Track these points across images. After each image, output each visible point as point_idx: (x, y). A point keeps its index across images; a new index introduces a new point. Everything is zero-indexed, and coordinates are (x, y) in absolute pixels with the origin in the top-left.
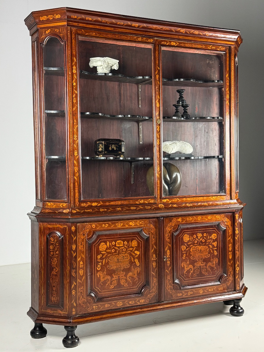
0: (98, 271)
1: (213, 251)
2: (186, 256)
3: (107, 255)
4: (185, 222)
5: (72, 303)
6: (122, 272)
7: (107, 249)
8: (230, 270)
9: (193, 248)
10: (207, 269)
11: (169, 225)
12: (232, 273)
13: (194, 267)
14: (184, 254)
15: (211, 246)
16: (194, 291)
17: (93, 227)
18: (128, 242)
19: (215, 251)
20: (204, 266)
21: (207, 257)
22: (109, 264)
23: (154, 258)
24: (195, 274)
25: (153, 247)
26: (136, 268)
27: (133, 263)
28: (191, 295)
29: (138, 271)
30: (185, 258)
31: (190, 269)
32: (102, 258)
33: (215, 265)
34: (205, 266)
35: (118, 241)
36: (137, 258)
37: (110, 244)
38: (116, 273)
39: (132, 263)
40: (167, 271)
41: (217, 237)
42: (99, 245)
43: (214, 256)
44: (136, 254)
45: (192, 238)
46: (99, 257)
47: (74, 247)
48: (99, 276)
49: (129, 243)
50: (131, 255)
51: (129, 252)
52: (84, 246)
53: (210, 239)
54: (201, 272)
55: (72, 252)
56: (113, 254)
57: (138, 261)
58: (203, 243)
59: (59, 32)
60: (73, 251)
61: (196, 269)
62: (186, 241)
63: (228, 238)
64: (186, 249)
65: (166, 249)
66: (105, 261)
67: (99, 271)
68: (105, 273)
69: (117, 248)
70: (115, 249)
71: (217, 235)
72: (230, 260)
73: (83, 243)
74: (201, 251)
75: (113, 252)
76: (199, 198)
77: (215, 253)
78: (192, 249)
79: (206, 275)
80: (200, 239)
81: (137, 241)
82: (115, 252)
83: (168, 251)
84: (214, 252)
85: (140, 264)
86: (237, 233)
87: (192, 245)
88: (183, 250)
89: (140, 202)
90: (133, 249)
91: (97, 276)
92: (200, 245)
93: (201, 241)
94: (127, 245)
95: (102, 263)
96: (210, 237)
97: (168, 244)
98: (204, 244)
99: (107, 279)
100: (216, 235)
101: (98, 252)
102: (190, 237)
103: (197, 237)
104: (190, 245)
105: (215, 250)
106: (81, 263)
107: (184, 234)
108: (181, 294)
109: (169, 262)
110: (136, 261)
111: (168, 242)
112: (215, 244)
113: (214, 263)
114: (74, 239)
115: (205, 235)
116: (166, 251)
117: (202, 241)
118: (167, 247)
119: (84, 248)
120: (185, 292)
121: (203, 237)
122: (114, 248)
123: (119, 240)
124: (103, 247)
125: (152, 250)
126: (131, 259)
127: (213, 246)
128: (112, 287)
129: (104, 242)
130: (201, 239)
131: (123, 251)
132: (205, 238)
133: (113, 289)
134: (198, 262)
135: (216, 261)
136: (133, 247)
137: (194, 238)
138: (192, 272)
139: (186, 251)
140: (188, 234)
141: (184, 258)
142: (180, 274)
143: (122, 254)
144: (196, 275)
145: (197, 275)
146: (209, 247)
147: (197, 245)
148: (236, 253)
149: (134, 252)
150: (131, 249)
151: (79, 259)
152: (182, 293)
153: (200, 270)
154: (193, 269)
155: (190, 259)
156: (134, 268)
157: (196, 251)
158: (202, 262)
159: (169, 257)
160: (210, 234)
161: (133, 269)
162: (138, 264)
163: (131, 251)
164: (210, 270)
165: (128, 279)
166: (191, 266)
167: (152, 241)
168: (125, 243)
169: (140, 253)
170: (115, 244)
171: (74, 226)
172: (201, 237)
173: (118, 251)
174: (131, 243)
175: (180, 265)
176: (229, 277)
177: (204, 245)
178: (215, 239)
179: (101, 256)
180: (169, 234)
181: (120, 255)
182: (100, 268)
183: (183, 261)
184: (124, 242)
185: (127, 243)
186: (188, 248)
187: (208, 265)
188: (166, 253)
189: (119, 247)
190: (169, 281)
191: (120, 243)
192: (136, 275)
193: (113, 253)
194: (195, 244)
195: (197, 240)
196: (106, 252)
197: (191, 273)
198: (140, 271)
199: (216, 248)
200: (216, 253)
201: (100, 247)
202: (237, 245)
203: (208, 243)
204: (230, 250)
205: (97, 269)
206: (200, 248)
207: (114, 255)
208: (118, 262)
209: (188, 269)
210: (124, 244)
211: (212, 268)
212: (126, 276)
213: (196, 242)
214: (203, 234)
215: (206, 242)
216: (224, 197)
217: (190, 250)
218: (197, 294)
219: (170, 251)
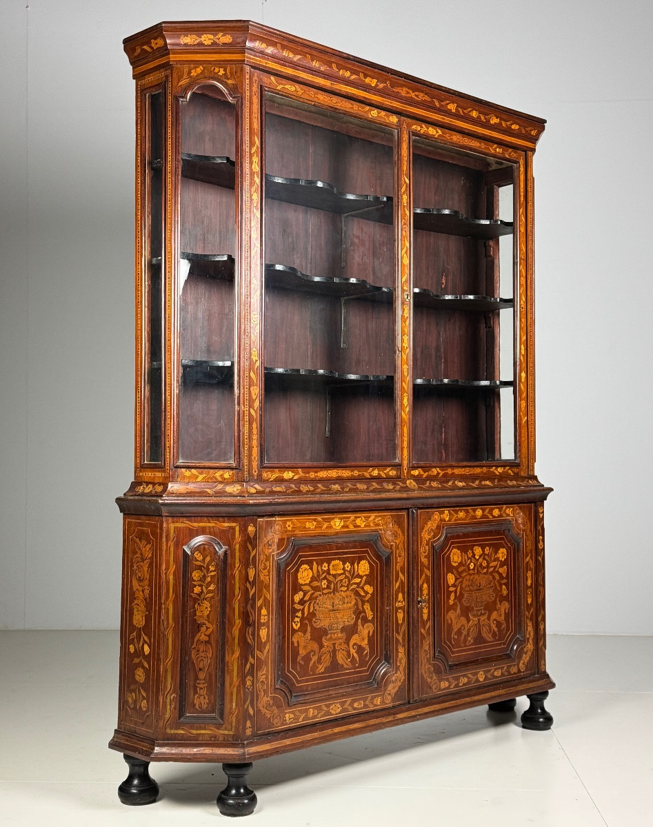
0: (294, 631)
1: (501, 586)
2: (455, 597)
3: (313, 594)
4: (455, 520)
5: (246, 707)
6: (340, 635)
7: (313, 579)
8: (528, 628)
9: (467, 580)
10: (489, 626)
11: (426, 528)
12: (532, 634)
13: (468, 620)
14: (452, 591)
15: (497, 577)
16: (470, 676)
17: (288, 528)
18: (352, 564)
19: (503, 586)
20: (486, 621)
21: (490, 600)
22: (315, 614)
23: (400, 601)
24: (470, 639)
25: (397, 576)
26: (366, 625)
27: (360, 613)
28: (464, 685)
29: (369, 632)
30: (453, 602)
31: (461, 627)
32: (302, 602)
33: (503, 618)
34: (487, 619)
35: (334, 563)
36: (368, 601)
37: (319, 568)
38: (329, 636)
39: (359, 613)
40: (422, 631)
41: (507, 555)
42: (297, 571)
43: (501, 598)
44: (367, 593)
45: (466, 558)
46: (297, 598)
47: (251, 573)
48: (296, 645)
49: (354, 568)
50: (357, 594)
51: (354, 586)
52: (269, 571)
53: (494, 560)
54: (480, 633)
55: (248, 585)
56: (325, 592)
57: (369, 609)
58: (484, 568)
59: (225, 75)
60: (250, 582)
61: (472, 627)
62: (456, 565)
63: (525, 559)
64: (455, 582)
65: (420, 583)
66: (309, 607)
67: (297, 631)
68: (308, 635)
69: (331, 578)
70: (328, 581)
71: (507, 552)
72: (529, 607)
73: (268, 564)
74: (480, 586)
75: (324, 586)
78: (464, 581)
79: (488, 639)
80: (478, 560)
81: (369, 562)
82: (328, 587)
83: (425, 586)
84: (501, 589)
85: (374, 615)
86: (542, 548)
87: (464, 574)
88: (450, 585)
89: (372, 473)
90: (361, 581)
91: (293, 643)
92: (478, 572)
93: (481, 565)
94: (350, 572)
95: (303, 613)
96: (496, 556)
97: (426, 570)
98: (485, 570)
99: (312, 651)
100: (504, 550)
101: (296, 587)
102: (461, 556)
103: (474, 555)
104: (462, 572)
105: (504, 584)
106: (264, 612)
107: (452, 549)
108: (447, 685)
109: (427, 611)
110: (367, 607)
111: (425, 566)
112: (503, 570)
113: (503, 611)
114: (252, 554)
115: (487, 550)
116: (422, 586)
117: (483, 563)
118: (423, 577)
119: (269, 575)
120: (453, 678)
121: (483, 555)
122: (325, 578)
123: (335, 559)
124: (305, 575)
125: (396, 582)
126: (356, 604)
127: (500, 575)
128: (321, 668)
129: (310, 563)
130: (481, 560)
131: (342, 586)
132: (486, 557)
133: (322, 673)
134: (475, 612)
135: (505, 609)
136: (361, 577)
137: (468, 558)
138: (464, 633)
139: (455, 586)
140: (458, 548)
141: (451, 602)
142: (444, 638)
143: (342, 591)
144: (472, 641)
145: (473, 639)
146: (494, 578)
147: (473, 574)
148: (540, 591)
149: (362, 588)
150: (358, 580)
151: (259, 603)
152: (448, 680)
153: (480, 629)
154: (466, 625)
155: (461, 604)
156: (363, 626)
157: (472, 585)
158: (483, 611)
159: (427, 598)
160: (496, 548)
161: (360, 627)
162: (370, 615)
163: (358, 584)
164: (496, 629)
165: (351, 649)
166: (463, 620)
167: (400, 561)
168: (346, 566)
169: (374, 591)
170: (329, 569)
171: (251, 524)
172: (480, 556)
173: (332, 586)
174: (358, 566)
175: (444, 619)
176: (527, 645)
177: (486, 573)
178: (503, 560)
179: (301, 597)
180: (427, 548)
181: (336, 594)
182: (299, 625)
183: (449, 607)
184: (344, 564)
185: (350, 567)
186: (458, 579)
187: (492, 617)
188: (422, 591)
189: (335, 576)
190: (426, 655)
191: (337, 567)
192: (366, 641)
193: (324, 589)
194: (470, 570)
195: (475, 561)
196: (311, 587)
197: (463, 636)
198: (374, 631)
199: (505, 581)
200: (504, 591)
201: (299, 575)
203: (491, 569)
204: (529, 584)
205: (292, 625)
206: (478, 579)
207: (326, 594)
208: (334, 610)
209: (459, 626)
210: (344, 569)
211: (499, 625)
212: (347, 641)
213: (472, 566)
214: (483, 548)
215: (488, 566)
216: (516, 470)
217: (461, 582)
218: (474, 683)
219: (429, 586)
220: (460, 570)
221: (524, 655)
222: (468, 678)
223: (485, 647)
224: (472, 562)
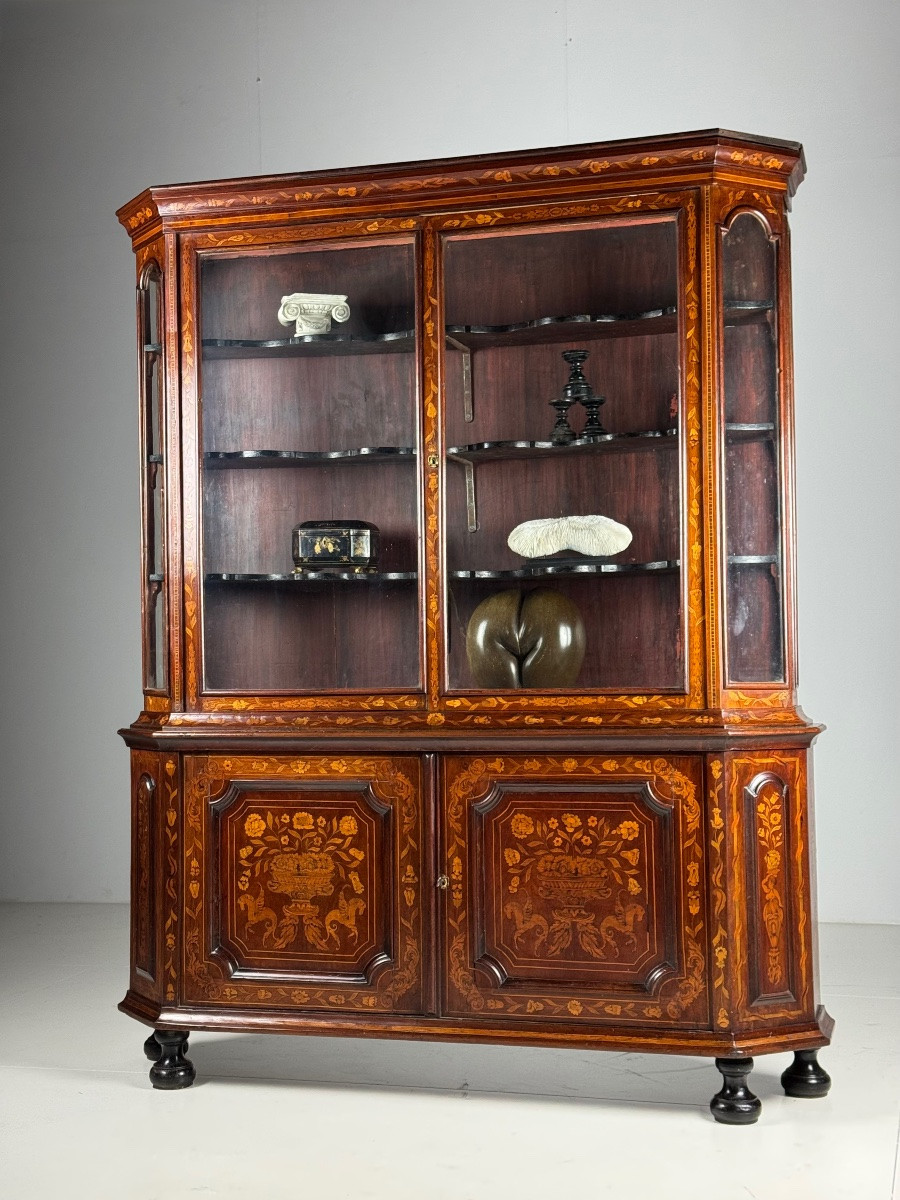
0: (240, 893)
1: (624, 878)
2: (522, 883)
3: (266, 851)
4: (517, 772)
5: (167, 967)
6: (309, 906)
7: (267, 832)
8: (692, 954)
9: (546, 862)
10: (598, 936)
11: (458, 780)
12: (701, 964)
13: (551, 922)
14: (514, 875)
15: (616, 863)
16: (550, 1002)
17: (227, 768)
18: (329, 819)
19: (631, 880)
20: (591, 927)
21: (600, 898)
22: (271, 876)
23: (409, 876)
24: (553, 948)
25: (404, 843)
26: (352, 901)
27: (342, 883)
28: (536, 1012)
29: (358, 910)
30: (516, 890)
31: (534, 929)
32: (250, 858)
33: (631, 929)
34: (593, 924)
35: (297, 815)
36: (355, 870)
37: (277, 820)
38: (293, 905)
39: (340, 883)
40: (451, 921)
41: (641, 833)
42: (244, 820)
43: (625, 897)
44: (354, 859)
45: (545, 828)
46: (244, 852)
47: (172, 817)
48: (243, 908)
49: (331, 824)
50: (336, 857)
51: (331, 848)
52: (200, 817)
53: (611, 837)
54: (575, 944)
55: (168, 831)
56: (285, 849)
57: (358, 879)
58: (587, 847)
60: (170, 827)
61: (558, 931)
62: (522, 837)
63: (683, 843)
64: (521, 861)
65: (449, 855)
66: (262, 867)
67: (244, 893)
68: (261, 900)
69: (294, 834)
70: (290, 836)
71: (641, 827)
72: (692, 921)
73: (199, 808)
74: (577, 873)
75: (283, 843)
76: (579, 698)
77: (631, 886)
78: (541, 863)
79: (595, 955)
80: (573, 833)
81: (357, 819)
82: (290, 844)
83: (457, 860)
84: (626, 884)
85: (366, 888)
86: (719, 827)
87: (541, 853)
88: (510, 865)
89: (374, 703)
90: (343, 843)
91: (238, 906)
92: (572, 853)
93: (578, 843)
94: (324, 828)
95: (253, 873)
96: (614, 832)
97: (457, 839)
98: (589, 851)
99: (268, 920)
100: (635, 826)
101: (243, 840)
102: (535, 825)
103: (562, 827)
104: (535, 849)
105: (634, 877)
106: (194, 863)
107: (515, 813)
108: (500, 1005)
109: (460, 896)
110: (354, 878)
111: (457, 834)
112: (632, 856)
113: (630, 919)
114: (172, 797)
115: (592, 821)
116: (451, 860)
117: (583, 840)
118: (453, 848)
119: (201, 822)
120: (514, 998)
121: (584, 828)
122: (285, 833)
123: (301, 811)
124: (255, 826)
125: (402, 850)
126: (336, 871)
127: (625, 862)
128: (281, 944)
129: (263, 814)
130: (578, 835)
131: (312, 845)
132: (592, 832)
133: (281, 950)
134: (565, 911)
135: (636, 916)
136: (344, 837)
137: (550, 830)
138: (542, 938)
139: (522, 868)
140: (527, 813)
141: (513, 889)
142: (498, 939)
143: (312, 852)
144: (558, 952)
145: (562, 950)
146: (608, 864)
147: (562, 854)
148: (715, 897)
149: (346, 852)
150: (340, 841)
151: (188, 853)
152: (502, 999)
153: (575, 937)
154: (545, 927)
155: (534, 896)
156: (347, 901)
157: (558, 870)
158: (583, 912)
159: (460, 878)
160: (615, 820)
161: (342, 902)
162: (359, 888)
163: (339, 847)
164: (613, 943)
165: (328, 927)
166: (538, 919)
167: (405, 824)
168: (319, 820)
169: (365, 857)
170: (291, 823)
171: (171, 761)
172: (577, 829)
173: (297, 843)
174: (338, 823)
175: (498, 912)
176: (687, 978)
177: (591, 856)
178: (631, 839)
179: (251, 852)
180: (461, 808)
181: (304, 855)
182: (247, 885)
183: (509, 897)
184: (315, 817)
185: (325, 822)
186: (526, 857)
187: (605, 924)
188: (450, 867)
189: (301, 832)
190: (458, 956)
191: (304, 820)
192: (353, 921)
193: (285, 846)
194: (553, 847)
195: (564, 836)
196: (264, 841)
197: (538, 943)
198: (366, 910)
199: (633, 872)
200: (634, 887)
201: (246, 826)
202: (715, 870)
203: (603, 851)
204: (693, 884)
205: (237, 886)
206: (573, 863)
207: (287, 853)
208: (299, 875)
209: (530, 926)
210: (315, 824)
211: (620, 937)
212: (322, 916)
213: (558, 842)
214: (584, 817)
215: (595, 845)
216: (678, 701)
217: (534, 865)
218: (557, 1014)
219: (463, 862)
220: (531, 845)
221: (678, 994)
222: (545, 1004)
223: (588, 966)
224: (559, 836)
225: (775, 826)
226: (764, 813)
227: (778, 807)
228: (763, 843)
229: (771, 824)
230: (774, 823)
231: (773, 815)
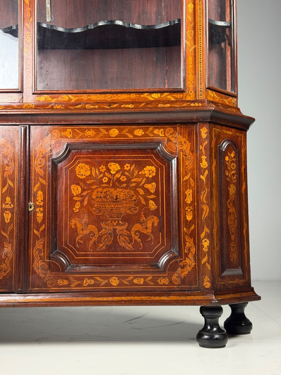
1: (147, 200)
2: (82, 206)
4: (81, 137)
8: (188, 245)
9: (98, 192)
10: (130, 236)
11: (42, 143)
12: (193, 250)
13: (100, 229)
14: (77, 201)
15: (141, 192)
16: (98, 279)
19: (151, 201)
20: (125, 231)
21: (131, 213)
23: (7, 204)
24: (101, 245)
28: (89, 286)
30: (78, 210)
31: (90, 234)
33: (150, 231)
34: (127, 229)
40: (35, 232)
41: (157, 173)
43: (148, 213)
45: (97, 172)
53: (138, 176)
54: (115, 242)
58: (123, 183)
61: (104, 235)
62: (83, 177)
63: (183, 178)
64: (82, 192)
65: (35, 190)
71: (157, 170)
72: (188, 224)
74: (117, 198)
76: (119, 95)
77: (150, 205)
78: (95, 193)
79: (127, 248)
80: (115, 175)
83: (40, 193)
84: (148, 204)
86: (205, 167)
87: (94, 187)
88: (75, 195)
92: (114, 186)
93: (118, 180)
96: (140, 173)
97: (40, 179)
98: (125, 185)
100: (153, 168)
102: (91, 170)
103: (108, 170)
105: (152, 199)
107: (79, 163)
108: (66, 282)
109: (42, 215)
111: (41, 176)
112: (152, 187)
113: (150, 225)
115: (127, 167)
116: (36, 193)
117: (121, 179)
118: (38, 185)
120: (75, 278)
121: (122, 171)
127: (147, 191)
130: (118, 176)
132: (126, 173)
134: (110, 222)
135: (153, 223)
137: (101, 173)
138: (94, 239)
139: (82, 196)
140: (86, 163)
141: (76, 210)
142: (66, 241)
144: (104, 248)
145: (106, 246)
146: (137, 193)
147: (107, 187)
152: (67, 279)
153: (115, 238)
154: (96, 233)
155: (90, 213)
157: (105, 197)
158: (120, 222)
159: (42, 204)
160: (141, 166)
164: (139, 240)
166: (92, 227)
172: (118, 172)
175: (66, 224)
176: (185, 259)
177: (126, 188)
178: (151, 176)
180: (43, 160)
183: (73, 215)
186: (85, 190)
187: (134, 229)
188: (35, 197)
190: (40, 253)
194: (102, 183)
195: (109, 176)
197: (91, 242)
199: (153, 196)
200: (152, 206)
202: (203, 193)
203: (134, 185)
204: (189, 202)
206: (114, 192)
209: (86, 232)
211: (143, 237)
213: (105, 180)
214: (122, 164)
215: (128, 181)
216: (179, 96)
217: (90, 195)
218: (102, 286)
219: (44, 194)
220: (88, 182)
221: (179, 269)
222: (96, 280)
223: (123, 255)
224: (106, 176)
225: (233, 170)
226: (228, 162)
227: (234, 160)
228: (228, 179)
229: (231, 169)
230: (233, 168)
231: (233, 164)
